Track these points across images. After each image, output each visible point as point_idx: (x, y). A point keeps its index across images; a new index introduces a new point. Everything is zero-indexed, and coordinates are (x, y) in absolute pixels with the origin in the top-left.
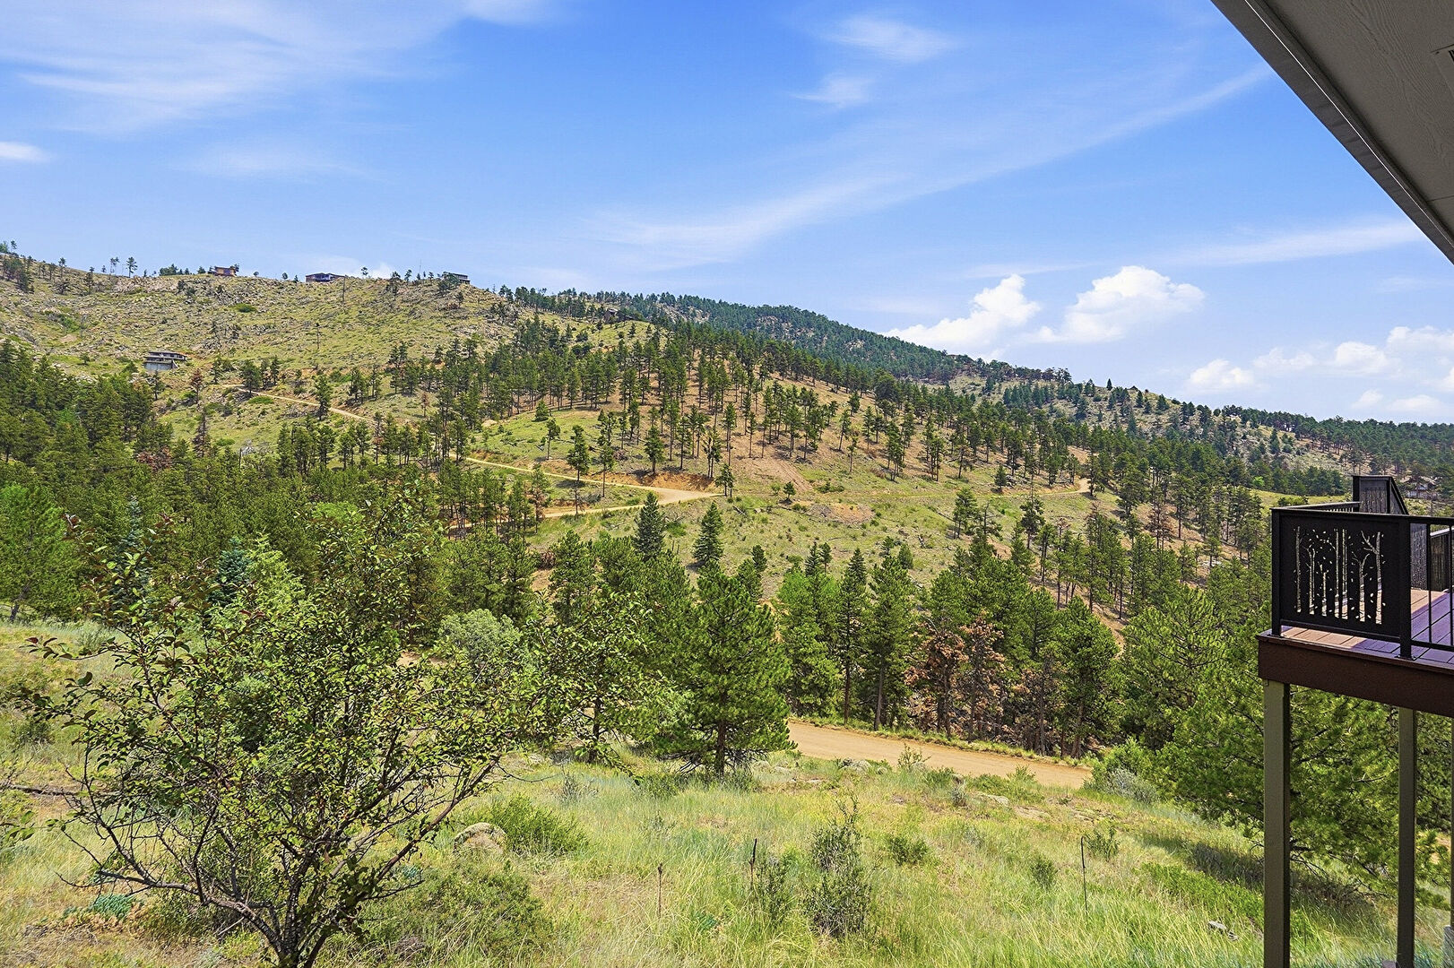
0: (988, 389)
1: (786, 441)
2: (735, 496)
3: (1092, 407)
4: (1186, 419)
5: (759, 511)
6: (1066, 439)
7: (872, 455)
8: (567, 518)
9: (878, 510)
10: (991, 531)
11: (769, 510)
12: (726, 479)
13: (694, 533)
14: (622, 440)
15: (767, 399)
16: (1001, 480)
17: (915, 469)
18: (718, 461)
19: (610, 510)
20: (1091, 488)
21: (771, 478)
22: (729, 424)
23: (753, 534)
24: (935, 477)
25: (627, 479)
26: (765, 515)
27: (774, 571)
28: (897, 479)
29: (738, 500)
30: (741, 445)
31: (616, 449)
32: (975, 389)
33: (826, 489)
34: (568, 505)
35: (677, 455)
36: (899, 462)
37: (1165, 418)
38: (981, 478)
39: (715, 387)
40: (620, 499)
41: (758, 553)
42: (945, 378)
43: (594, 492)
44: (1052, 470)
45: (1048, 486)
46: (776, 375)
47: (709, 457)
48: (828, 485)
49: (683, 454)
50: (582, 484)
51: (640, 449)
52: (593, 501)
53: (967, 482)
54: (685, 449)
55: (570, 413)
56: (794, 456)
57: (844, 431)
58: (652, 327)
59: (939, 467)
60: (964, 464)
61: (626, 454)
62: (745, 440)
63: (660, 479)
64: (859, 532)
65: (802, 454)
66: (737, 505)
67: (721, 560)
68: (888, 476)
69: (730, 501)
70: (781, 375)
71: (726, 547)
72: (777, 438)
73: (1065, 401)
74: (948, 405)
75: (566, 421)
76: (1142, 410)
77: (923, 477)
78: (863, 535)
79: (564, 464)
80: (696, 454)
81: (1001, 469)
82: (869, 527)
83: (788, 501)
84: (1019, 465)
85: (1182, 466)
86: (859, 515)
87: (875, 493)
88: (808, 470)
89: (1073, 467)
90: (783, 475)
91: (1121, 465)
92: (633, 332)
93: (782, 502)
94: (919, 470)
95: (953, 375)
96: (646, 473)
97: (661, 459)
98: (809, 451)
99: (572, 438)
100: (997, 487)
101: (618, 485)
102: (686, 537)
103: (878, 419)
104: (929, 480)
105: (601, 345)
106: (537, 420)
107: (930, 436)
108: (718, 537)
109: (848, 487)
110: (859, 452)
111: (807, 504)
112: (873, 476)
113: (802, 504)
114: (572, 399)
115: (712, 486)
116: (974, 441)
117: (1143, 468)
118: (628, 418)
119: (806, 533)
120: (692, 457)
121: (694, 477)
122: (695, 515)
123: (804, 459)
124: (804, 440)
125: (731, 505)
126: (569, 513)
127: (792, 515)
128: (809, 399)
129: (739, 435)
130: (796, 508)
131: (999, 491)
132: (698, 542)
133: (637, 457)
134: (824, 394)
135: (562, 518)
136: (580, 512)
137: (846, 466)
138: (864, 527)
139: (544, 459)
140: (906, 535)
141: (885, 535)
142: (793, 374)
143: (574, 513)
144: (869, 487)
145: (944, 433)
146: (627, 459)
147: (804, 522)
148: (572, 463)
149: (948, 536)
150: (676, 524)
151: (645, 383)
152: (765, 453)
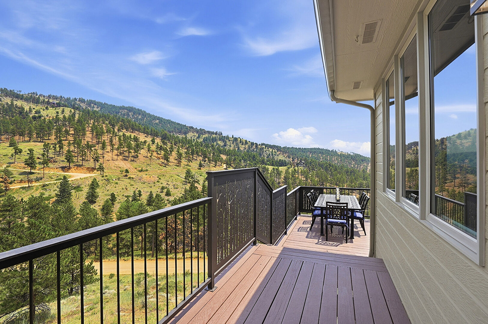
0: (199, 137)
1: (127, 154)
2: (105, 175)
3: (228, 143)
4: (252, 147)
5: (114, 180)
6: (220, 152)
7: (159, 158)
8: (23, 188)
9: (160, 177)
10: (196, 182)
11: (119, 179)
12: (101, 169)
13: (86, 190)
14: (55, 154)
15: (120, 139)
16: (201, 165)
17: (173, 162)
18: (98, 162)
19: (46, 183)
20: (226, 167)
21: (120, 168)
22: (103, 148)
23: (111, 189)
24: (180, 165)
25: (56, 170)
26: (117, 181)
27: (120, 201)
28: (167, 166)
29: (106, 176)
30: (108, 156)
31: (52, 158)
32: (195, 137)
33: (141, 171)
34: (25, 182)
35: (81, 160)
36: (168, 161)
37: (247, 146)
38: (194, 165)
39: (99, 134)
40: (52, 178)
41: (113, 195)
42: (185, 133)
43: (39, 176)
44: (216, 162)
45: (214, 167)
46: (125, 130)
47: (94, 160)
48: (142, 169)
49: (83, 160)
50: (33, 173)
51: (63, 158)
52: (37, 180)
53: (190, 166)
54: (83, 158)
55: (29, 143)
56: (130, 159)
57: (148, 150)
58: (73, 110)
59: (181, 162)
60: (189, 161)
61: (57, 160)
62: (110, 154)
63: (73, 169)
64: (153, 185)
65: (133, 159)
66: (106, 178)
67: (98, 199)
68: (164, 165)
69: (103, 177)
70: (126, 130)
71: (100, 194)
72: (123, 153)
73: (221, 141)
74: (185, 142)
75: (24, 147)
76: (241, 144)
77: (176, 165)
78: (154, 186)
79: (23, 165)
80: (89, 159)
81: (200, 162)
82: (156, 183)
83: (126, 176)
84: (206, 161)
85: (250, 160)
86: (153, 179)
87: (159, 171)
88: (135, 164)
89: (221, 161)
90: (125, 166)
91: (235, 160)
92: (63, 111)
93: (124, 176)
94: (175, 163)
95: (188, 132)
96: (66, 167)
97: (73, 162)
98: (136, 158)
99: (28, 154)
100: (199, 168)
101: (51, 173)
102: (83, 192)
103: (161, 146)
104: (178, 166)
105: (47, 116)
106: (10, 146)
107: (178, 152)
108: (96, 191)
109: (149, 170)
110: (154, 158)
111: (134, 176)
112: (159, 166)
113: (132, 176)
114: (30, 137)
115: (95, 171)
116: (193, 154)
117: (240, 161)
118: (57, 146)
119: (133, 186)
120: (87, 161)
121: (88, 168)
122: (87, 183)
123: (134, 160)
124: (133, 153)
125: (103, 178)
126: (25, 186)
127: (128, 181)
128: (136, 139)
129: (108, 152)
130: (130, 178)
131: (200, 169)
132: (88, 193)
133: (61, 161)
134: (142, 138)
135: (21, 188)
136: (30, 185)
137: (149, 162)
138: (154, 183)
139: (13, 163)
140: (169, 185)
141: (161, 185)
142: (131, 130)
143: (27, 186)
144: (157, 170)
145: (183, 151)
146: (57, 162)
147: (132, 183)
148: (28, 164)
149: (183, 184)
150: (78, 187)
151: (67, 132)
152: (118, 158)
